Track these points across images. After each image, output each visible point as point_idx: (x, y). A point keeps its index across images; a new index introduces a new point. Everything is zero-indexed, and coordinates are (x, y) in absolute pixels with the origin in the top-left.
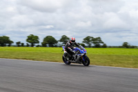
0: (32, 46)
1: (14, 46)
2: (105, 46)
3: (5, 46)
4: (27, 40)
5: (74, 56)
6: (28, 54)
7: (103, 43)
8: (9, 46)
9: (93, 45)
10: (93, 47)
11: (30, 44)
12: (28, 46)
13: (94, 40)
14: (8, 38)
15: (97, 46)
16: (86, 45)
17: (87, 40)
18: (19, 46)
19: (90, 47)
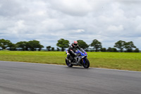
0: (63, 50)
1: (45, 51)
2: (137, 51)
3: (35, 50)
4: (58, 45)
5: (76, 58)
6: (58, 58)
7: (135, 47)
8: (39, 50)
9: (125, 49)
10: (125, 52)
11: (60, 48)
12: (58, 50)
13: (126, 44)
14: (38, 42)
15: (130, 51)
16: (118, 49)
17: (119, 44)
18: (49, 50)
19: (121, 51)
